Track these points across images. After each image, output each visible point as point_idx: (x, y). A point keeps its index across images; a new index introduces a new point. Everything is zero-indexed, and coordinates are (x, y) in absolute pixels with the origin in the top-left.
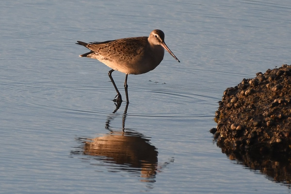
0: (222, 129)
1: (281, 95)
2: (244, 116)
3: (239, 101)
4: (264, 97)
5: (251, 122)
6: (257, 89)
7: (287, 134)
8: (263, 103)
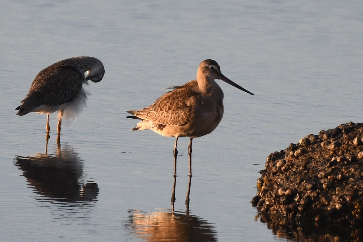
0: (267, 196)
1: (339, 154)
2: (294, 178)
3: (287, 164)
4: (318, 156)
5: (304, 185)
6: (310, 149)
7: (348, 198)
8: (318, 163)
